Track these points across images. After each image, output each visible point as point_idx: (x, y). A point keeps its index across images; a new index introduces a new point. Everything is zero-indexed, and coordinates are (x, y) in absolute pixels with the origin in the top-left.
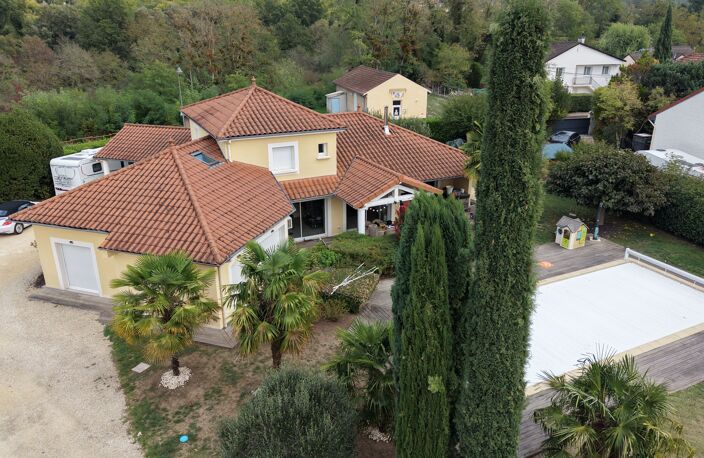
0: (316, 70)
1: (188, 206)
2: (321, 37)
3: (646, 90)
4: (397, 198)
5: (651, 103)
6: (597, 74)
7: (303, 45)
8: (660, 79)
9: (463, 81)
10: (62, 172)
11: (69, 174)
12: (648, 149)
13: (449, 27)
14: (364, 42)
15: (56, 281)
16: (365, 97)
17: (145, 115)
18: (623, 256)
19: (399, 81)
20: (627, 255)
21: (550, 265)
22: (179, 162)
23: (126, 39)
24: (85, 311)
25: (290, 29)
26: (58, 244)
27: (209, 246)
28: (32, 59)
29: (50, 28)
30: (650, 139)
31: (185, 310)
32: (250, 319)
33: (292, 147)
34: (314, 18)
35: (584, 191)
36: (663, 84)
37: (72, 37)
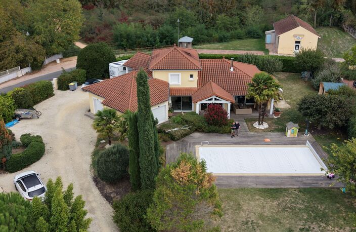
4: (214, 101)
10: (112, 69)
15: (92, 110)
16: (278, 38)
20: (307, 145)
21: (269, 141)
26: (94, 99)
33: (179, 75)
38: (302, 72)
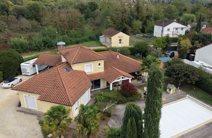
0: (96, 25)
1: (62, 87)
2: (97, 15)
3: (193, 41)
4: (121, 79)
5: (195, 45)
6: (179, 30)
7: (92, 17)
8: (197, 38)
9: (139, 31)
10: (24, 67)
11: (26, 68)
12: (194, 61)
13: (136, 14)
14: (110, 19)
15: (24, 105)
16: (111, 39)
17: (46, 44)
18: (186, 96)
19: (121, 34)
20: (187, 97)
21: (165, 99)
22: (59, 72)
23: (39, 16)
24: (33, 116)
25: (88, 12)
26: (25, 96)
27: (69, 100)
28: (12, 22)
29: (17, 13)
30: (194, 56)
31: (63, 123)
32: (82, 128)
33: (91, 65)
34: (95, 9)
35: (175, 77)
36: (198, 40)
37: (23, 16)
38: (135, 54)
